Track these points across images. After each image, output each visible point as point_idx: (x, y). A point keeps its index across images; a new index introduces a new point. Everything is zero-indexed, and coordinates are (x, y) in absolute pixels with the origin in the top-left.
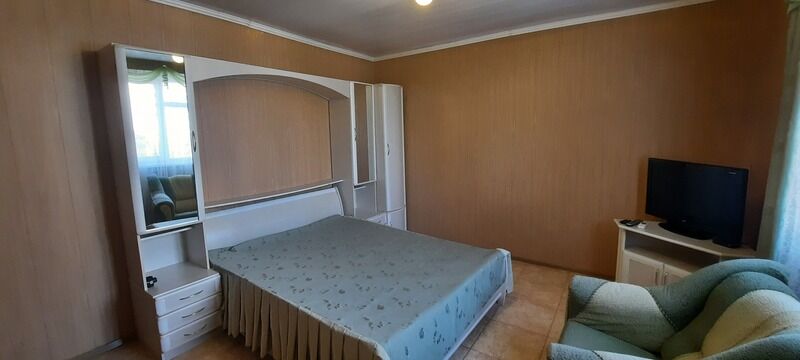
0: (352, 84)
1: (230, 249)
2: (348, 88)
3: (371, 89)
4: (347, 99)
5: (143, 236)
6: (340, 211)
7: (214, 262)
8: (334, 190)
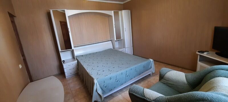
0: (113, 11)
1: (82, 56)
2: (112, 13)
3: (120, 12)
4: (112, 16)
5: (61, 52)
6: (112, 47)
7: (77, 58)
8: (110, 42)
